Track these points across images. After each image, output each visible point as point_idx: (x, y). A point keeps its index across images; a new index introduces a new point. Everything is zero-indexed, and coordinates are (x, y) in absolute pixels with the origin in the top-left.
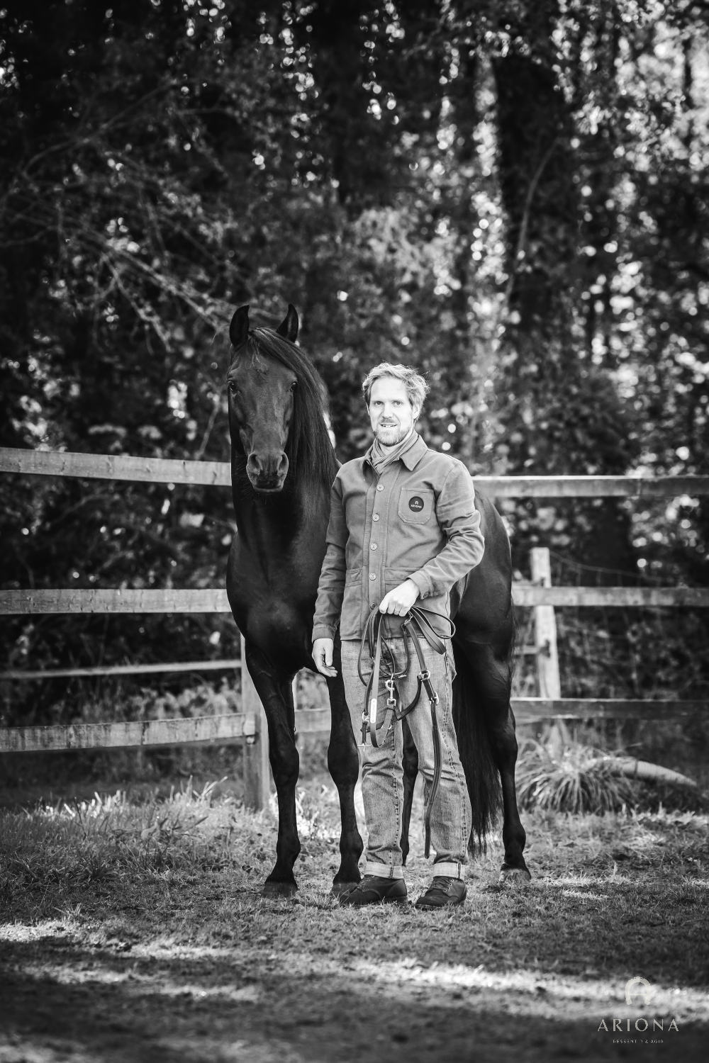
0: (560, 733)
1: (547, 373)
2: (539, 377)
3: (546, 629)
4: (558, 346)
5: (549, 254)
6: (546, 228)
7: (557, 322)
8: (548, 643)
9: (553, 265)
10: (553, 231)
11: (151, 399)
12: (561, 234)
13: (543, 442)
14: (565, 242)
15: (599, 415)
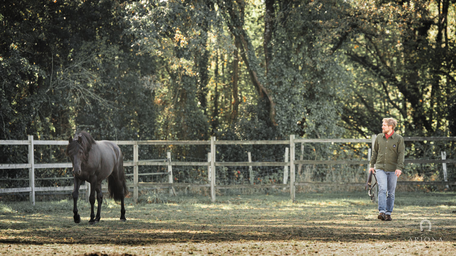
0: (173, 190)
1: (186, 111)
2: (184, 112)
3: (170, 169)
4: (189, 105)
5: (186, 85)
6: (185, 79)
7: (188, 100)
8: (170, 172)
9: (187, 88)
10: (187, 80)
11: (95, 118)
12: (189, 81)
13: (186, 126)
14: (190, 82)
15: (198, 121)
